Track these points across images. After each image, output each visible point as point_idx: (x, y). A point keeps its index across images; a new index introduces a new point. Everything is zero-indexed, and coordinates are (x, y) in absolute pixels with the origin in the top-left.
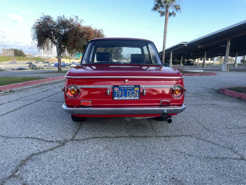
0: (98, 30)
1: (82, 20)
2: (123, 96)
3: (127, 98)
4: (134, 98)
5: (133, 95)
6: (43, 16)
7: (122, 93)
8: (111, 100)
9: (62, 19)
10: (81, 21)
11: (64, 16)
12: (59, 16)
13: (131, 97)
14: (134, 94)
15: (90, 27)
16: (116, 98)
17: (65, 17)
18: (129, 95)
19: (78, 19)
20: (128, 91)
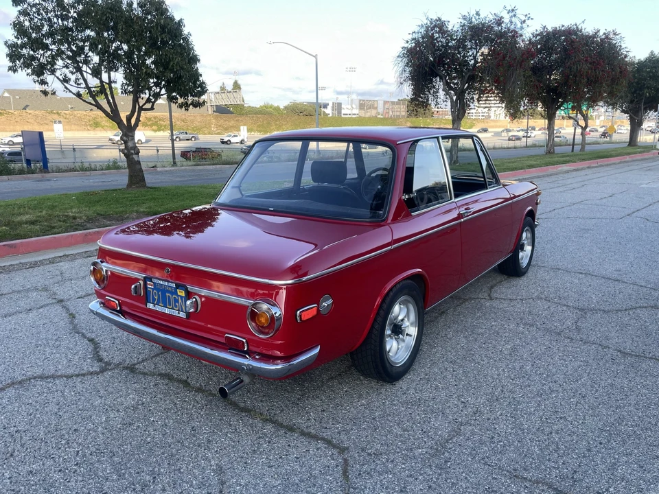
0: (601, 33)
1: (528, 16)
2: (161, 304)
3: (167, 311)
4: (179, 313)
5: (176, 306)
6: (425, 21)
7: (159, 295)
8: (144, 306)
9: (471, 23)
10: (523, 18)
11: (478, 14)
12: (467, 15)
13: (172, 309)
14: (177, 304)
15: (577, 27)
16: (150, 306)
17: (482, 16)
18: (170, 305)
19: (515, 16)
20: (167, 294)
